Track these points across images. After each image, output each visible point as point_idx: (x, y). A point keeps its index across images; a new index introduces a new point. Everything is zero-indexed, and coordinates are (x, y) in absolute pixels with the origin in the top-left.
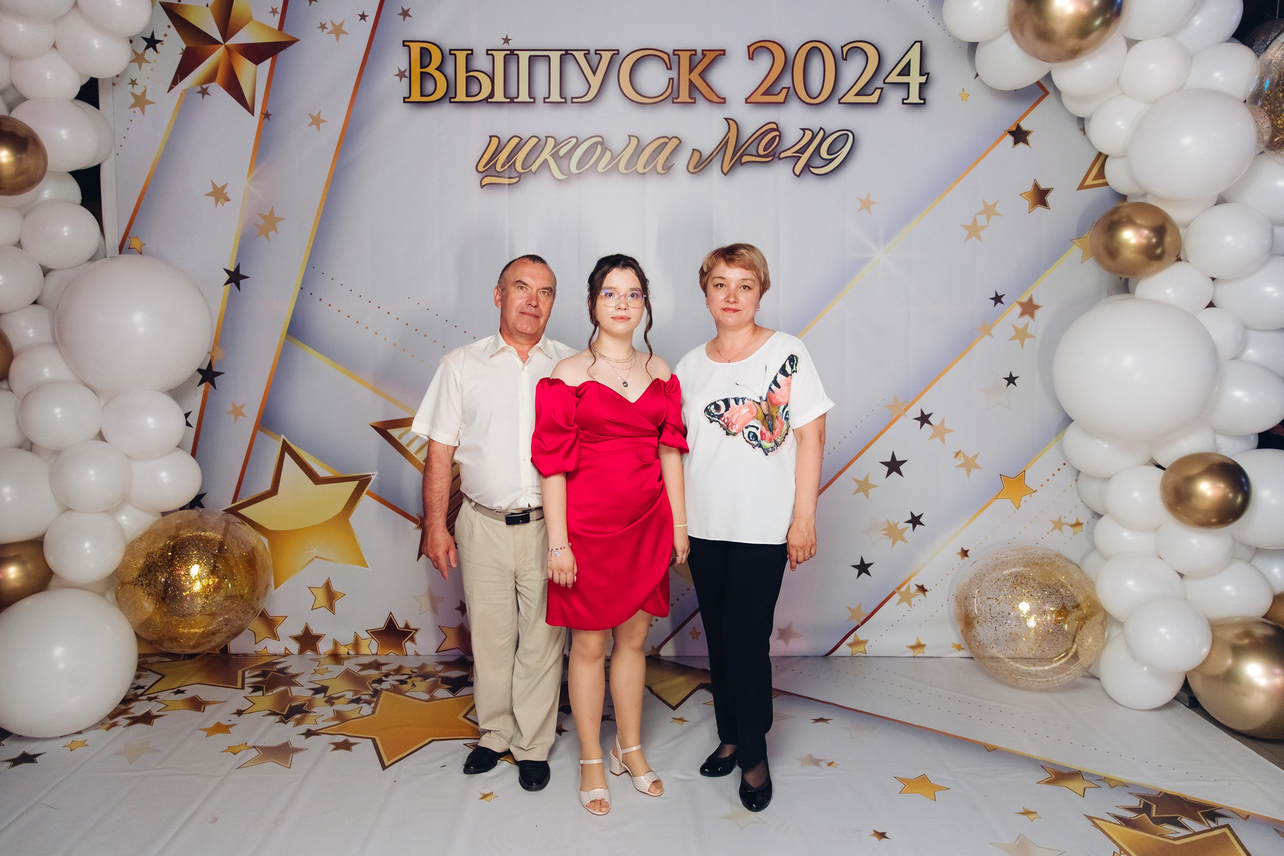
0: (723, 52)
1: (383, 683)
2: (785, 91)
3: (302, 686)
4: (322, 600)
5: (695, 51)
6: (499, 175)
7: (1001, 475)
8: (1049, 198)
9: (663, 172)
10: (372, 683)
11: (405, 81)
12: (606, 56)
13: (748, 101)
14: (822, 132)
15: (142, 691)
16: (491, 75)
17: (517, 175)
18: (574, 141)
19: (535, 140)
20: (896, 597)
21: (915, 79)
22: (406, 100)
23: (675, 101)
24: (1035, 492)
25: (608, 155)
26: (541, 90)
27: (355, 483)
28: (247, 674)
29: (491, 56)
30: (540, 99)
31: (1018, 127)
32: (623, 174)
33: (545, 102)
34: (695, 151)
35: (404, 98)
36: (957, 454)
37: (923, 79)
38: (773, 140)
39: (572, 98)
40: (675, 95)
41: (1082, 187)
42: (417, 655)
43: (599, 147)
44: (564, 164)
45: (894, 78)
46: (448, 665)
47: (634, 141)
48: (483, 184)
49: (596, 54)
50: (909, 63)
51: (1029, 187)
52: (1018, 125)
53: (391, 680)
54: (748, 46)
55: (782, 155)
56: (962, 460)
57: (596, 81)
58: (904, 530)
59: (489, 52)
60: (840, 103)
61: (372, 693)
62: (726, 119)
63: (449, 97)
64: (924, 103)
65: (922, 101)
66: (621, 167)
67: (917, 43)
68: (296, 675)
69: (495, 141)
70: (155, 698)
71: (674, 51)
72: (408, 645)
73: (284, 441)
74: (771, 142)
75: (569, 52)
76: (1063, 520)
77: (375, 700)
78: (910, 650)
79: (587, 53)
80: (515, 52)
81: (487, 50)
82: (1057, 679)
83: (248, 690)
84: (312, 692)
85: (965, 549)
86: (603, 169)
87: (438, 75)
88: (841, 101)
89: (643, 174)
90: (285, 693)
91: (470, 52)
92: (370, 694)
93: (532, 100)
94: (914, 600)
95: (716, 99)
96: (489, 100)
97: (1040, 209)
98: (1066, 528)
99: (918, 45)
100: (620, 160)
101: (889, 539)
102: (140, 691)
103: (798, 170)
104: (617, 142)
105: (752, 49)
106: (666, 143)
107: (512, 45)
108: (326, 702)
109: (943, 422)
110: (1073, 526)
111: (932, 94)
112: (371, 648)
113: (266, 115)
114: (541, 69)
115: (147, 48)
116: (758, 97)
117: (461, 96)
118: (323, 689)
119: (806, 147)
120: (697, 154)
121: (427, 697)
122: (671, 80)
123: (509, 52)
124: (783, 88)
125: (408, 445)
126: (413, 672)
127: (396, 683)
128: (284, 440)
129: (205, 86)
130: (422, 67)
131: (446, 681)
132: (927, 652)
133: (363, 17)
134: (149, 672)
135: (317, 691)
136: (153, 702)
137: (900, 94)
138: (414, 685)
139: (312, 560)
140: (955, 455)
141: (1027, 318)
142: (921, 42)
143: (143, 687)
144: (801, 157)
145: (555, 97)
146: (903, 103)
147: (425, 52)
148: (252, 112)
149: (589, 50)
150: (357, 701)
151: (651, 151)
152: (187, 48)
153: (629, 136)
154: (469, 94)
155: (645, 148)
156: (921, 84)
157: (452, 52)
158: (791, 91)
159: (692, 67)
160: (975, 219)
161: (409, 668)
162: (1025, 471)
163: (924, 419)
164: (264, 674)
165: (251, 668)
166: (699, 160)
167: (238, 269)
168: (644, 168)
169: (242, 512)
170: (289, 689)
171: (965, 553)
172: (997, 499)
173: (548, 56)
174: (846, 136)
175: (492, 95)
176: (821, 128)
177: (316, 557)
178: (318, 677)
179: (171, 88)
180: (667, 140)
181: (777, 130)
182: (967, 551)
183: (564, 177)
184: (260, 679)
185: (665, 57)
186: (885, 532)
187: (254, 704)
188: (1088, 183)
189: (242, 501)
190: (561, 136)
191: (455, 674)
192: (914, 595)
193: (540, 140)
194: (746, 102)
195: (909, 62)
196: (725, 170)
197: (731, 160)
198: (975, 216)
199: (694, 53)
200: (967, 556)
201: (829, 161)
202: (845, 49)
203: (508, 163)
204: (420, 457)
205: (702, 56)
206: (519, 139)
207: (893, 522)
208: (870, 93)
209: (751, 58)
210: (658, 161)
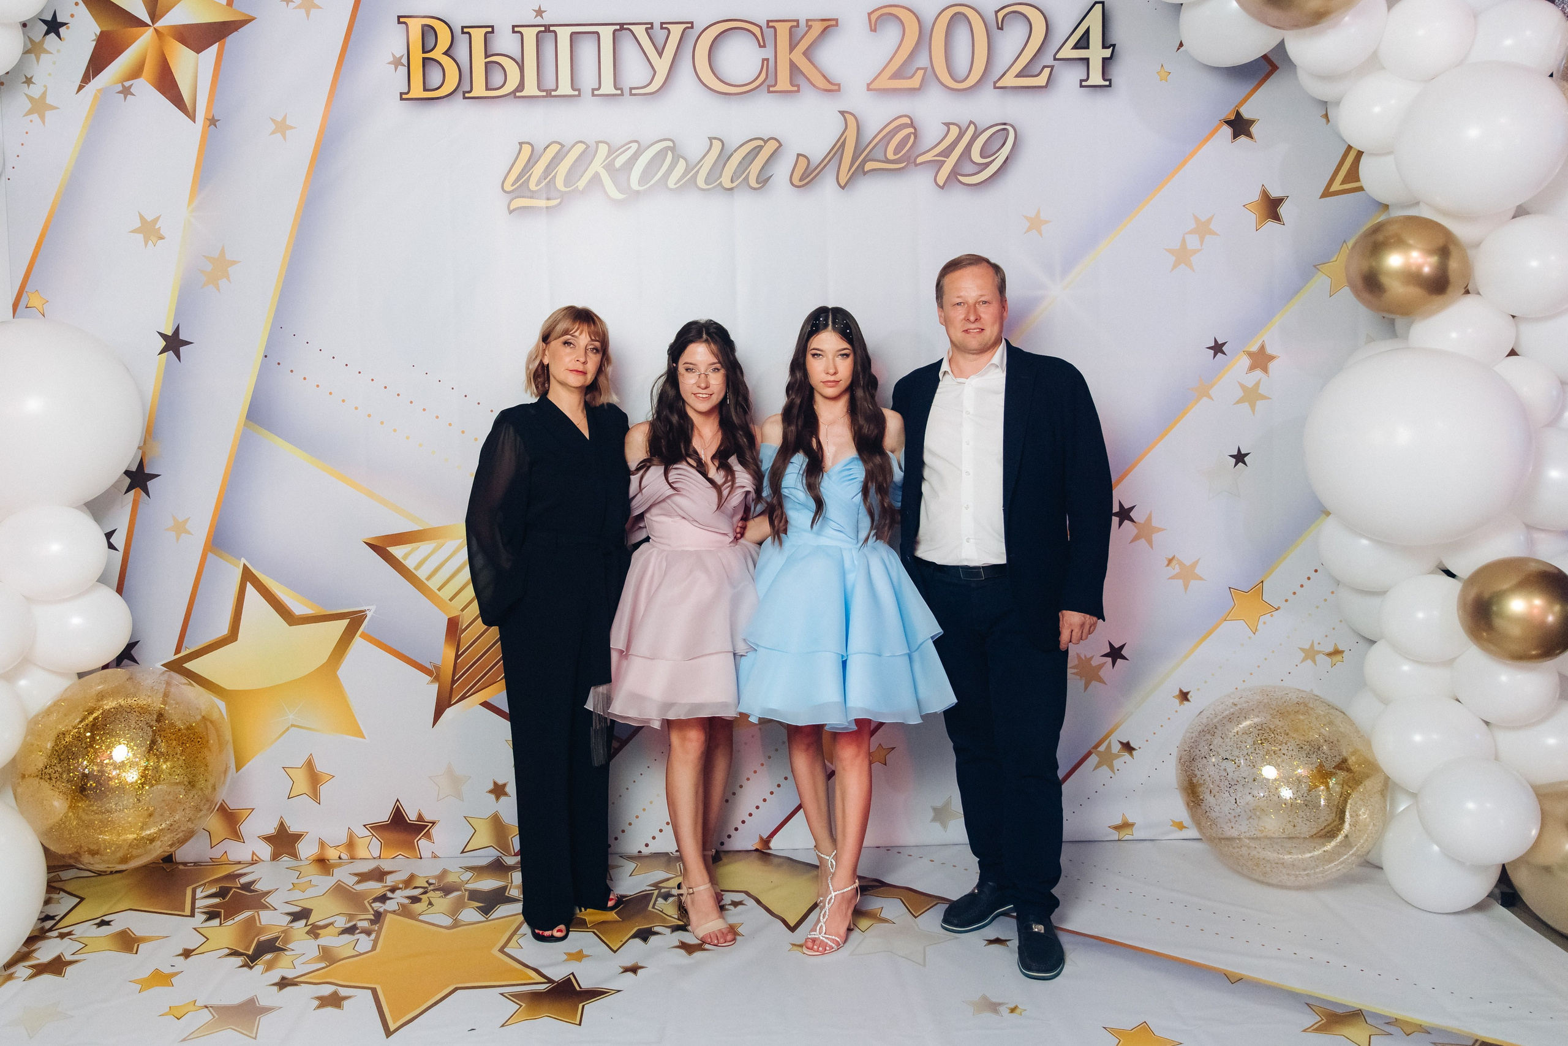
0: (834, 23)
1: (388, 902)
2: (920, 73)
3: (276, 909)
4: (302, 784)
5: (798, 21)
6: (533, 195)
7: (1230, 588)
8: (1283, 210)
9: (758, 186)
10: (373, 902)
11: (402, 70)
12: (676, 31)
13: (871, 87)
14: (972, 126)
15: (52, 922)
16: (518, 57)
17: (558, 194)
18: (635, 146)
19: (581, 147)
20: (1093, 759)
21: (1096, 53)
22: (404, 96)
23: (771, 89)
24: (1277, 610)
25: (681, 166)
26: (588, 79)
27: (346, 622)
28: (199, 894)
29: (519, 35)
30: (586, 91)
31: (1238, 114)
32: (703, 190)
33: (593, 95)
34: (800, 157)
35: (401, 94)
36: (1170, 561)
37: (1107, 53)
38: (906, 139)
39: (631, 89)
40: (771, 81)
41: (1327, 193)
42: (435, 858)
43: (669, 152)
44: (622, 178)
45: (1068, 52)
46: (479, 871)
47: (717, 145)
48: (511, 208)
49: (662, 28)
50: (1087, 31)
51: (1256, 196)
52: (1238, 112)
53: (400, 897)
54: (868, 13)
55: (919, 160)
56: (1177, 570)
57: (662, 65)
58: (1101, 666)
59: (516, 29)
61: (373, 918)
62: (842, 113)
63: (463, 91)
64: (1110, 86)
65: (1107, 83)
66: (701, 181)
67: (1097, 5)
68: (268, 893)
69: (527, 149)
70: (70, 933)
71: (768, 22)
72: (423, 844)
73: (245, 567)
74: (903, 143)
75: (625, 26)
76: (1317, 648)
77: (376, 928)
78: (1113, 831)
79: (649, 27)
80: (552, 28)
81: (514, 27)
82: (1323, 872)
83: (200, 917)
84: (289, 918)
85: (1185, 690)
86: (675, 184)
87: (446, 61)
88: (997, 85)
89: (731, 189)
90: (251, 921)
91: (490, 29)
92: (368, 919)
93: (576, 93)
94: (1117, 763)
95: (827, 86)
96: (518, 94)
97: (1271, 225)
98: (1321, 659)
99: (1099, 7)
100: (698, 172)
101: (1081, 679)
102: (48, 924)
103: (941, 179)
104: (694, 146)
105: (874, 17)
106: (761, 147)
107: (547, 19)
108: (307, 933)
109: (1149, 518)
110: (1330, 655)
111: (1119, 73)
112: (370, 849)
113: (212, 122)
114: (587, 50)
115: (47, 33)
116: (885, 83)
117: (479, 89)
118: (302, 915)
119: (951, 148)
120: (803, 161)
121: (448, 921)
122: (765, 62)
123: (543, 29)
124: (918, 69)
125: (418, 567)
126: (430, 884)
127: (407, 901)
128: (244, 565)
129: (127, 84)
130: (424, 52)
131: (474, 895)
132: (1138, 834)
134: (62, 894)
135: (296, 917)
136: (66, 940)
137: (1079, 72)
138: (430, 903)
139: (288, 729)
140: (1167, 563)
141: (1258, 373)
142: (1103, 3)
143: (52, 918)
144: (945, 161)
145: (608, 87)
146: (1081, 86)
147: (428, 31)
148: (193, 118)
149: (652, 24)
150: (351, 930)
151: (740, 159)
152: (102, 32)
153: (710, 139)
154: (490, 87)
155: (732, 155)
156: (1104, 59)
157: (465, 30)
158: (929, 74)
159: (793, 44)
160: (1184, 240)
161: (425, 877)
162: (1262, 582)
163: (1124, 515)
164: (222, 893)
165: (205, 884)
166: (806, 169)
167: (177, 331)
168: (732, 181)
169: (188, 665)
170: (256, 914)
171: (1184, 696)
172: (1225, 620)
173: (597, 33)
174: (1005, 132)
175: (521, 86)
176: (971, 122)
177: (293, 725)
178: (297, 895)
179: (80, 88)
180: (761, 143)
181: (912, 125)
182: (1187, 693)
183: (622, 197)
184: (216, 900)
185: (757, 31)
187: (208, 939)
188: (1334, 188)
189: (188, 652)
191: (488, 884)
192: (1117, 756)
193: (588, 146)
194: (869, 89)
195: (1088, 29)
196: (843, 180)
197: (849, 170)
198: (1184, 236)
199: (795, 24)
200: (1188, 700)
201: (983, 166)
202: (1001, 15)
203: (545, 179)
204: (433, 584)
205: (807, 28)
206: (558, 147)
207: (1085, 656)
208: (1036, 73)
209: (873, 29)
210: (749, 172)
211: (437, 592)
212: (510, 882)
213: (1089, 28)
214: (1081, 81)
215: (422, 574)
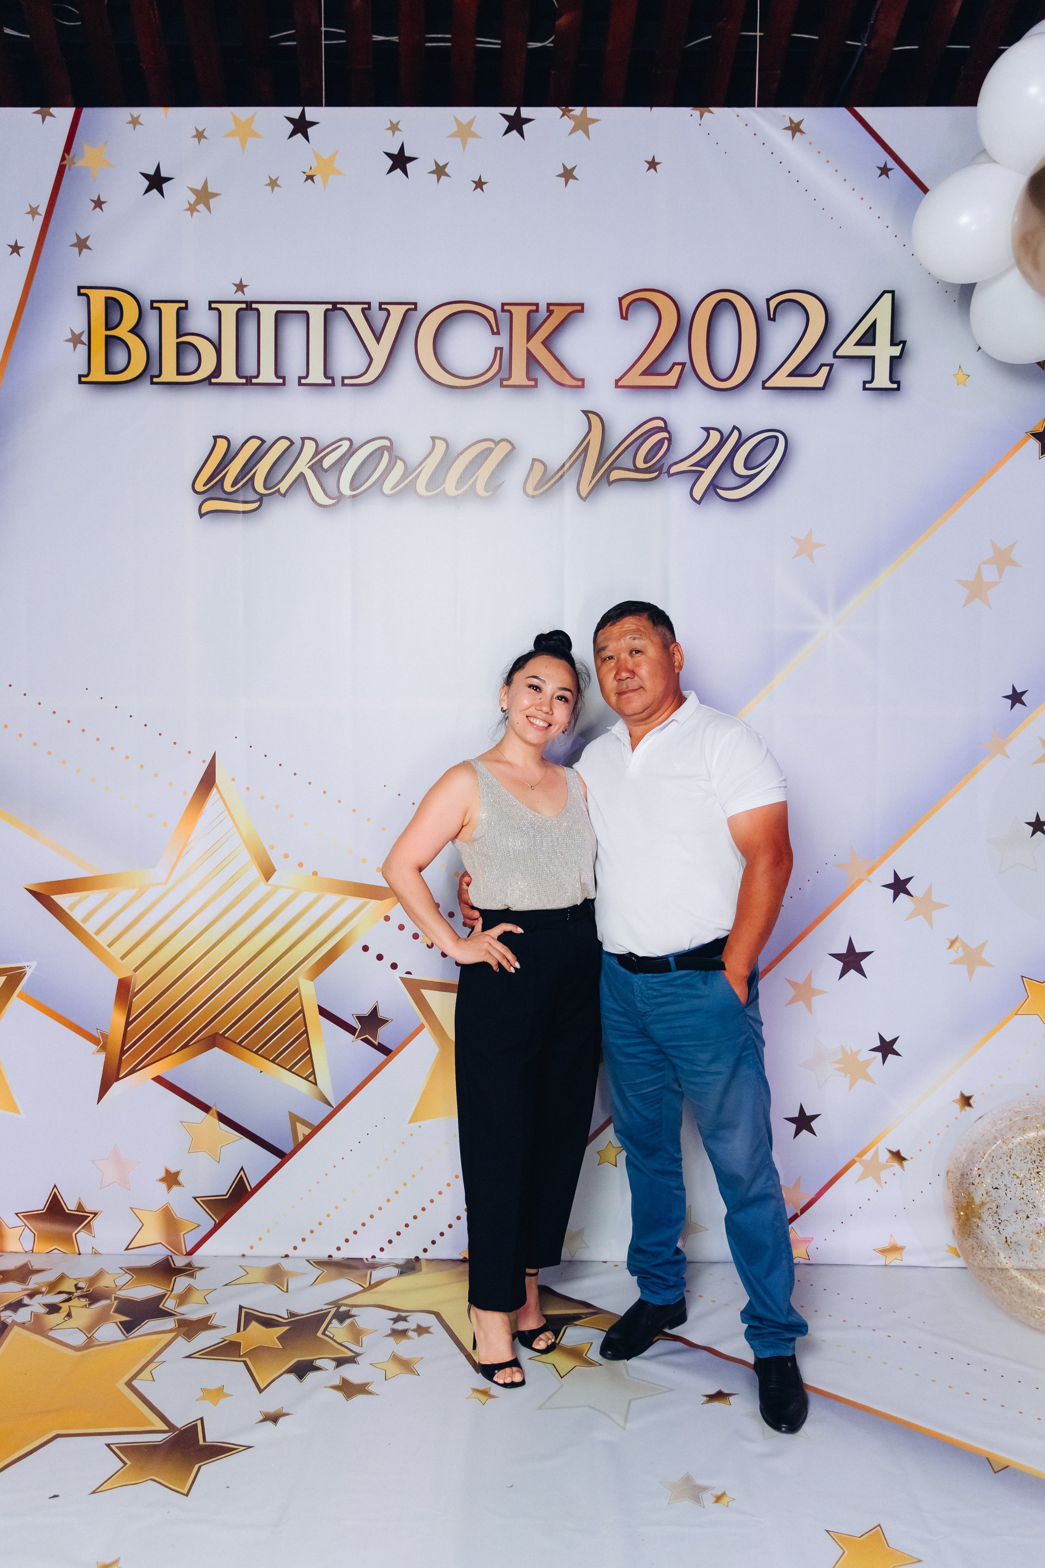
0: (579, 308)
1: (21, 1310)
2: (678, 368)
5: (537, 305)
6: (229, 497)
7: (1022, 977)
9: (486, 494)
10: (4, 1310)
11: (82, 349)
12: (398, 313)
13: (620, 384)
14: (736, 432)
16: (214, 337)
17: (257, 497)
18: (346, 444)
19: (285, 444)
20: (856, 1170)
21: (883, 350)
22: (83, 379)
23: (505, 383)
25: (399, 467)
26: (294, 366)
27: (2, 979)
29: (216, 312)
30: (292, 380)
32: (422, 497)
33: (300, 384)
34: (536, 463)
35: (80, 376)
36: (952, 943)
37: (896, 351)
38: (659, 445)
39: (343, 378)
42: (95, 1253)
43: (386, 453)
44: (330, 480)
45: (849, 349)
46: (139, 1273)
47: (441, 446)
48: (203, 512)
49: (381, 309)
50: (874, 324)
53: (37, 1304)
54: (619, 298)
55: (674, 470)
56: (961, 953)
57: (380, 352)
58: (868, 1062)
59: (213, 305)
60: (764, 388)
62: (586, 413)
63: (151, 375)
64: (898, 389)
65: (895, 386)
66: (420, 487)
67: (886, 295)
69: (222, 445)
71: (503, 305)
72: (81, 1236)
74: (655, 449)
75: (338, 306)
78: (879, 1255)
79: (366, 308)
80: (254, 306)
81: (210, 303)
85: (967, 1094)
86: (392, 489)
87: (133, 341)
88: (767, 385)
89: (455, 497)
91: (183, 305)
93: (281, 381)
94: (885, 1175)
95: (570, 381)
96: (213, 380)
99: (888, 297)
100: (418, 476)
101: (845, 1076)
103: (698, 493)
104: (414, 447)
105: (625, 303)
106: (490, 450)
107: (249, 295)
109: (929, 892)
111: (909, 373)
112: (21, 1241)
114: (294, 332)
116: (634, 378)
117: (169, 373)
119: (711, 456)
120: (539, 467)
121: (83, 1339)
122: (499, 351)
123: (244, 306)
124: (675, 364)
125: (85, 920)
126: (76, 1289)
127: (44, 1310)
130: (107, 329)
131: (124, 1305)
132: (908, 1259)
133: (16, 249)
137: (860, 373)
138: (71, 1313)
140: (949, 944)
142: (893, 292)
144: (703, 472)
145: (317, 376)
146: (865, 389)
147: (112, 305)
149: (369, 304)
151: (467, 463)
153: (433, 438)
154: (182, 371)
155: (457, 457)
156: (893, 359)
157: (155, 305)
158: (688, 368)
159: (532, 332)
160: (979, 573)
161: (75, 1279)
163: (899, 886)
166: (544, 475)
168: (457, 489)
171: (966, 1101)
172: (1016, 1014)
173: (306, 313)
174: (774, 440)
175: (217, 372)
176: (735, 428)
180: (492, 445)
181: (665, 429)
182: (969, 1098)
183: (330, 502)
185: (490, 315)
186: (838, 1066)
190: (325, 437)
191: (144, 1291)
192: (884, 1167)
193: (292, 443)
194: (617, 386)
196: (584, 492)
197: (593, 477)
198: (979, 569)
199: (534, 308)
200: (970, 1105)
201: (747, 479)
202: (773, 303)
203: (242, 479)
204: (103, 940)
205: (548, 314)
206: (259, 442)
207: (851, 1050)
208: (813, 372)
209: (624, 317)
210: (477, 477)
211: (107, 948)
212: (171, 1289)
213: (875, 321)
214: (865, 383)
215: (90, 927)
